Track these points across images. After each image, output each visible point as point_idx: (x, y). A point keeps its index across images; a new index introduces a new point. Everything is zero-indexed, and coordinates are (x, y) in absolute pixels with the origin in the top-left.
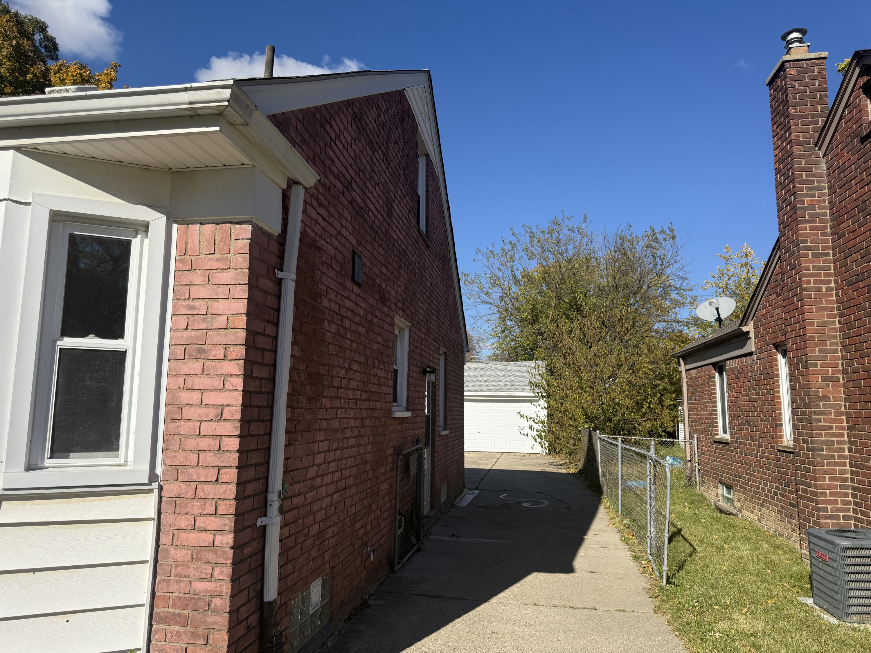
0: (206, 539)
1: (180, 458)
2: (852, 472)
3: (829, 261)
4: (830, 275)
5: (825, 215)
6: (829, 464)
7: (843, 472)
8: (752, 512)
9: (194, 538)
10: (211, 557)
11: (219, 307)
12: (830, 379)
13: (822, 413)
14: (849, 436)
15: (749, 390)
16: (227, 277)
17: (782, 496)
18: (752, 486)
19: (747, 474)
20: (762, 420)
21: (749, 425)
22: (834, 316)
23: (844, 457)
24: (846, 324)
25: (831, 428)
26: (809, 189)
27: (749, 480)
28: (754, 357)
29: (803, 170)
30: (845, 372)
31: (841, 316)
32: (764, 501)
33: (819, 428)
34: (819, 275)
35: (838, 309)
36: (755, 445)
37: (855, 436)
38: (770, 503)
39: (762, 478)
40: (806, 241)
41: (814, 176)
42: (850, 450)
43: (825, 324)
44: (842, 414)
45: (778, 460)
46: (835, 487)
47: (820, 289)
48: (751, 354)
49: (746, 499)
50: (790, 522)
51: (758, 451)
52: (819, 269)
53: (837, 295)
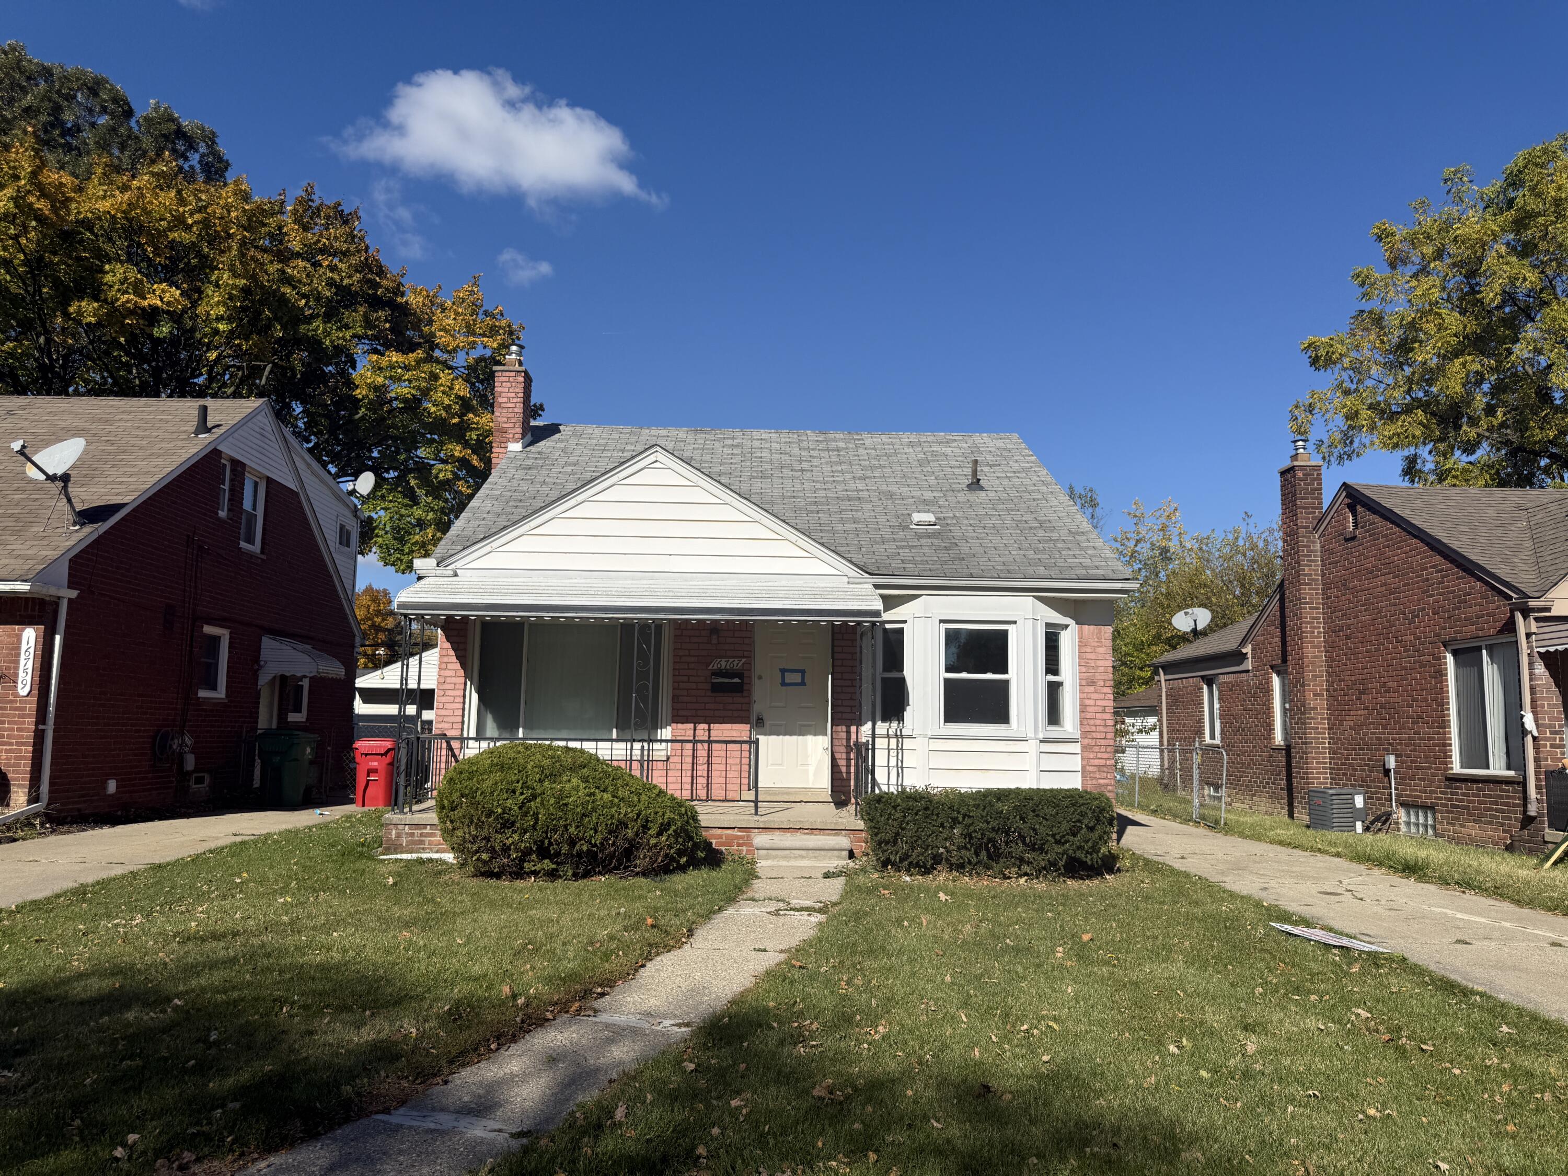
0: (1102, 762)
1: (1088, 728)
2: (1330, 758)
3: (1319, 613)
4: (1320, 623)
5: (1318, 580)
6: (1316, 753)
7: (1324, 758)
8: (1243, 803)
9: (1097, 762)
10: (1105, 769)
11: (1100, 663)
12: (1318, 695)
13: (1312, 718)
14: (1329, 734)
15: (1244, 701)
16: (1101, 650)
17: (1273, 783)
18: (1244, 781)
19: (1239, 772)
20: (1257, 726)
21: (1243, 730)
22: (1322, 652)
23: (1325, 748)
24: (1330, 659)
25: (1318, 728)
26: (1308, 561)
27: (1242, 776)
28: (1251, 674)
29: (1305, 546)
30: (1328, 690)
31: (1327, 652)
32: (1257, 791)
33: (1310, 728)
34: (1313, 623)
35: (1325, 647)
36: (1248, 747)
37: (1333, 734)
38: (1262, 792)
39: (1255, 773)
40: (1305, 598)
41: (1312, 551)
42: (1329, 743)
43: (1316, 657)
44: (1324, 719)
45: (1271, 756)
46: (1319, 768)
47: (1314, 632)
48: (1248, 671)
49: (1237, 793)
50: (1280, 803)
51: (1252, 751)
52: (1313, 618)
53: (1324, 637)
